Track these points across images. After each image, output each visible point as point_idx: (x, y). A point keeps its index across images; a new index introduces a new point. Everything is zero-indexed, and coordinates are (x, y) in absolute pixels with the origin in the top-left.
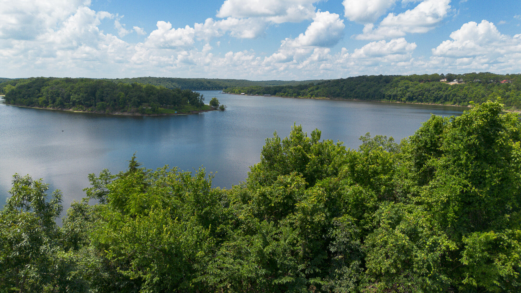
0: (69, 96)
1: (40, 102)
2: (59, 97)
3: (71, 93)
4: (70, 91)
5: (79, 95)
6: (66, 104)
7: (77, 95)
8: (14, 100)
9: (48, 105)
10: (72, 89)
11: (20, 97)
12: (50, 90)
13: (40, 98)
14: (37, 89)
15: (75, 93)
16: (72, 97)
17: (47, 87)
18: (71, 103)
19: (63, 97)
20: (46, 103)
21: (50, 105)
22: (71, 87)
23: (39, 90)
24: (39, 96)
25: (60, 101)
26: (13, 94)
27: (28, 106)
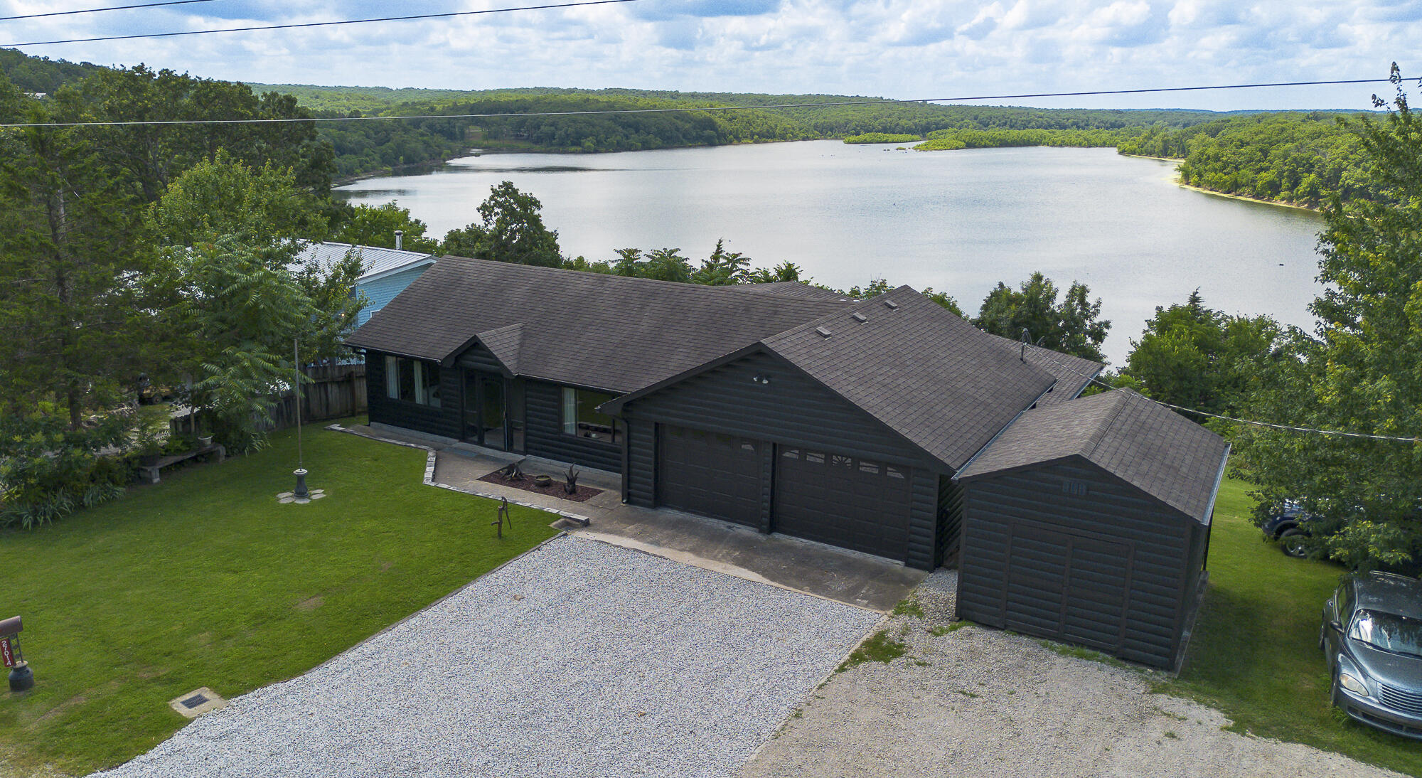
0: (1338, 171)
1: (1259, 184)
2: (1309, 172)
3: (1345, 163)
4: (1345, 158)
5: (1366, 170)
6: (1323, 192)
7: (1360, 170)
8: (1200, 176)
9: (1278, 193)
10: (1352, 153)
11: (1215, 170)
12: (1294, 154)
13: (1263, 174)
14: (1261, 150)
15: (1357, 165)
16: (1345, 174)
17: (1288, 145)
18: (1339, 192)
19: (1320, 175)
20: (1274, 188)
21: (1282, 194)
22: (1350, 147)
23: (1265, 153)
24: (1261, 169)
25: (1312, 185)
26: (1200, 160)
27: (1229, 192)
